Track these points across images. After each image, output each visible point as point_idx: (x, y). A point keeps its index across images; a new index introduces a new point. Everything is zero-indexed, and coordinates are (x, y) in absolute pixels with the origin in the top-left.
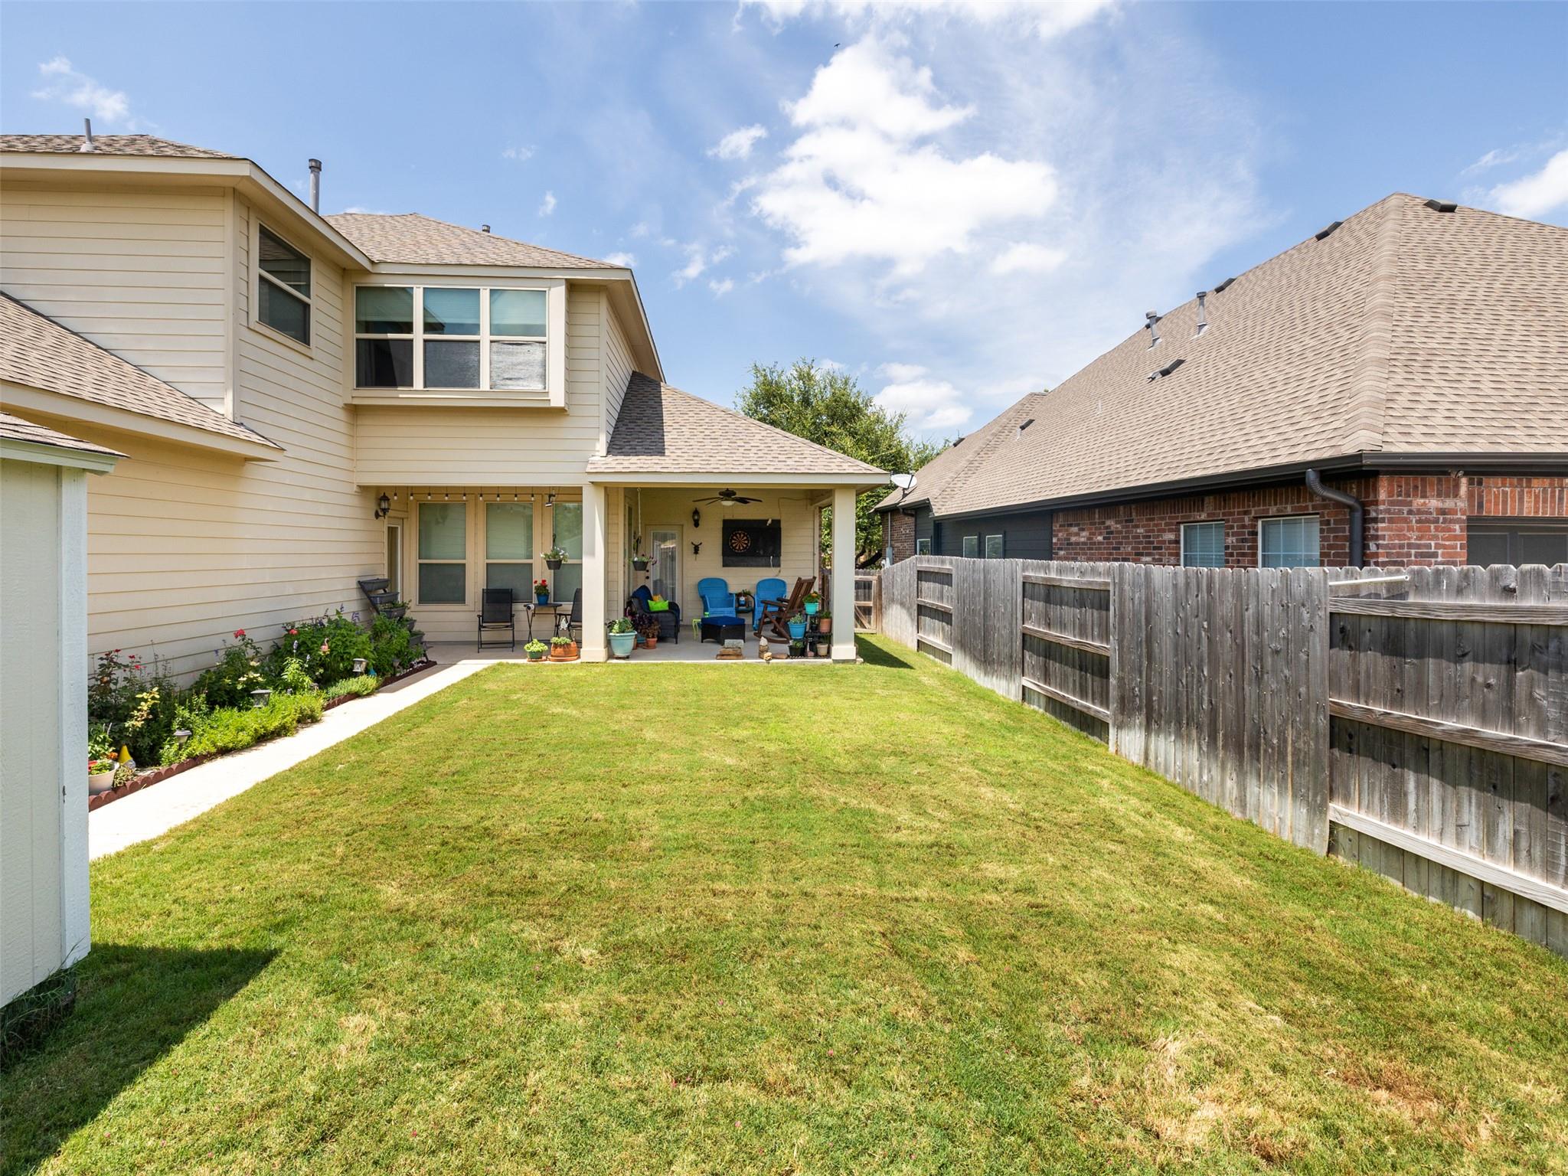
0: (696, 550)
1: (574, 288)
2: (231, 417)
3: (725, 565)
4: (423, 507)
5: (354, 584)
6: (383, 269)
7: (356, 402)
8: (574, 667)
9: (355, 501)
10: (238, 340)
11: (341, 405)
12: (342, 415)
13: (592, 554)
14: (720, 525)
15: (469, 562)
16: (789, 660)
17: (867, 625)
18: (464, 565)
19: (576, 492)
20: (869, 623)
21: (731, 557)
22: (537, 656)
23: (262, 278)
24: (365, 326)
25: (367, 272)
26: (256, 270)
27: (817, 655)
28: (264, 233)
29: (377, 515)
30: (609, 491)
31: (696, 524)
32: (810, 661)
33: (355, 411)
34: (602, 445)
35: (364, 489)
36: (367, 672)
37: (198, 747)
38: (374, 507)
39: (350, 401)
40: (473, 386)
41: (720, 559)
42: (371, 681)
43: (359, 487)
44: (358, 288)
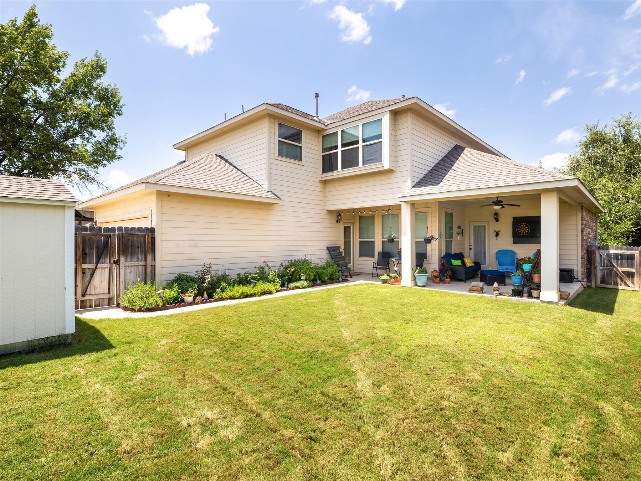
0: (497, 234)
1: (396, 114)
2: (267, 190)
3: (514, 242)
4: (361, 218)
5: (326, 248)
6: (329, 127)
7: (323, 179)
8: (399, 288)
9: (326, 216)
10: (270, 164)
11: (318, 181)
12: (319, 185)
13: (405, 235)
14: (511, 220)
15: (376, 240)
16: (511, 297)
17: (630, 284)
18: (374, 241)
19: (399, 207)
20: (633, 283)
21: (518, 238)
22: (385, 281)
23: (279, 141)
24: (325, 150)
25: (325, 130)
26: (277, 139)
27: (530, 296)
28: (280, 125)
29: (337, 222)
30: (413, 205)
31: (497, 220)
32: (525, 300)
33: (325, 183)
34: (409, 184)
35: (330, 212)
36: (306, 280)
37: (224, 295)
38: (336, 219)
39: (321, 179)
40: (357, 166)
41: (512, 239)
42: (305, 283)
43: (328, 211)
44: (323, 136)
